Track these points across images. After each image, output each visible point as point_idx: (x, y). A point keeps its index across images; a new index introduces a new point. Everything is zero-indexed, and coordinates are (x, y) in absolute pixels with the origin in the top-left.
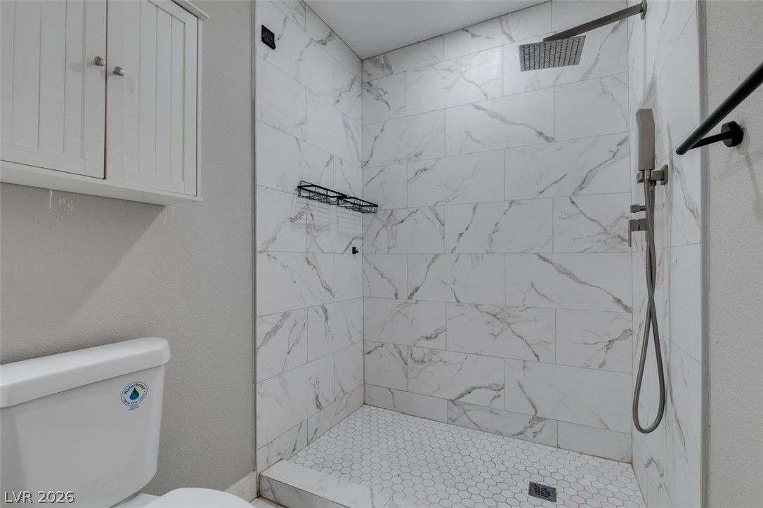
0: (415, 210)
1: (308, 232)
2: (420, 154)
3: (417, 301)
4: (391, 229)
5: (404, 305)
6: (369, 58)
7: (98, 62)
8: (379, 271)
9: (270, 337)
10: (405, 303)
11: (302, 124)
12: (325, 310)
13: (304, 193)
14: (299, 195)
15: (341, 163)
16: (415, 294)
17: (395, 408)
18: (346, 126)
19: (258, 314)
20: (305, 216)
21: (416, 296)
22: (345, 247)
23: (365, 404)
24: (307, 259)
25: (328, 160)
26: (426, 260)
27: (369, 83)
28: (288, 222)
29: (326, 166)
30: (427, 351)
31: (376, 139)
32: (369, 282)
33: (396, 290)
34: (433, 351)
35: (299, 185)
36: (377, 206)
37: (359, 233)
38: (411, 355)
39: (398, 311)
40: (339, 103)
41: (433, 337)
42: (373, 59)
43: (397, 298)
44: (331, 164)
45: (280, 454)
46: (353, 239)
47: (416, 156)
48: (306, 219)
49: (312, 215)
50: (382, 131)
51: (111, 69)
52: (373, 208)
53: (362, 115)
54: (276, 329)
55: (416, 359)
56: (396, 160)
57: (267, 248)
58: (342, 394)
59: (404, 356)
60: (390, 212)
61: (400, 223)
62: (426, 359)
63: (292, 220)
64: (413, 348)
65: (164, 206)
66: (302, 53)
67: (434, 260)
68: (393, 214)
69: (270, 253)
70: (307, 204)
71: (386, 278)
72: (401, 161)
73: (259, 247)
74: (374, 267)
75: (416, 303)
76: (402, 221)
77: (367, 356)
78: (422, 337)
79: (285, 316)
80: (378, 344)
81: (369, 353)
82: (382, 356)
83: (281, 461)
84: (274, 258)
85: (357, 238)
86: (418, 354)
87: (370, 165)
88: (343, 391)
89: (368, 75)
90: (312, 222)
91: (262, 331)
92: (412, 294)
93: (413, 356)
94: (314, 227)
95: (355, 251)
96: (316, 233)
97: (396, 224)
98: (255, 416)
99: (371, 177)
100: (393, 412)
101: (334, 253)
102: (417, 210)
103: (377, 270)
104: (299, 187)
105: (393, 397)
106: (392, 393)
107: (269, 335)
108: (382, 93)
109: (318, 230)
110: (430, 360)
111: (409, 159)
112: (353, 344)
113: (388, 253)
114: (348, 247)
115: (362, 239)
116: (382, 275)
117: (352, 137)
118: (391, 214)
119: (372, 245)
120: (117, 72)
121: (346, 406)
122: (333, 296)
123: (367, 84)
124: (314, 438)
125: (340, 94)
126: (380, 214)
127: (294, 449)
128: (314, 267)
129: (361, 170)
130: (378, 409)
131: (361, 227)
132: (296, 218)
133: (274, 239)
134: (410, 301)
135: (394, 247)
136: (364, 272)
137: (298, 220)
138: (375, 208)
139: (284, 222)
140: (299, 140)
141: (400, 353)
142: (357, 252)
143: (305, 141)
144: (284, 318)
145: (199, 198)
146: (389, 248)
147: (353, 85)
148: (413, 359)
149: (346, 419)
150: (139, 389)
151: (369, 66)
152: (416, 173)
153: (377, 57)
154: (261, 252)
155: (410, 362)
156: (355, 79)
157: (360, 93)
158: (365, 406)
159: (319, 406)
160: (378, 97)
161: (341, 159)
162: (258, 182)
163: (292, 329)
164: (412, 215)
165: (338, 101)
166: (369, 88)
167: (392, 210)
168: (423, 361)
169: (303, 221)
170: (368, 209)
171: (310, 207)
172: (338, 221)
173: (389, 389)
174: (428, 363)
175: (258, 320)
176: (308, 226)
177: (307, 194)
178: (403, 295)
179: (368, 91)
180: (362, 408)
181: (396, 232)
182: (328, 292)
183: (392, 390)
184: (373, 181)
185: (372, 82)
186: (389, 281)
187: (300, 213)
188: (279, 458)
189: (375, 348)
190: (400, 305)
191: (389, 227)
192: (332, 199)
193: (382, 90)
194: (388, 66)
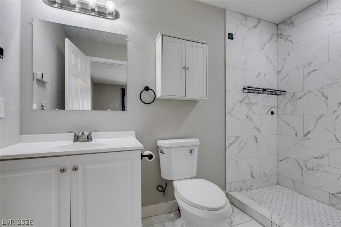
0: (308, 92)
1: (248, 106)
2: (312, 63)
3: (309, 138)
4: (294, 102)
5: (301, 140)
6: (281, 23)
7: (184, 68)
8: (286, 122)
9: (231, 145)
10: (301, 139)
11: (245, 63)
12: (256, 138)
13: (246, 91)
14: (244, 92)
15: (265, 75)
16: (308, 135)
17: (295, 189)
18: (267, 58)
19: (227, 136)
20: (246, 100)
21: (308, 136)
22: (267, 111)
23: (278, 184)
24: (247, 116)
25: (258, 75)
26: (315, 117)
27: (281, 34)
28: (239, 103)
29: (257, 78)
30: (315, 165)
31: (285, 60)
32: (281, 128)
33: (297, 132)
34: (319, 165)
35: (243, 88)
36: (285, 91)
37: (276, 105)
38: (305, 165)
39: (298, 142)
40: (264, 49)
41: (320, 158)
42: (284, 22)
43: (297, 136)
44: (259, 76)
45: (235, 189)
46: (272, 108)
47: (309, 64)
48: (247, 101)
49: (250, 99)
50: (289, 55)
51: (187, 68)
52: (283, 93)
53: (277, 50)
54: (233, 142)
55: (309, 168)
56: (297, 68)
57: (230, 112)
58: (264, 176)
59: (301, 165)
60: (293, 94)
61: (299, 99)
62: (315, 169)
63: (240, 102)
64: (307, 162)
65: (198, 101)
66: (245, 36)
67: (320, 117)
68: (295, 95)
69: (231, 114)
70: (247, 95)
71: (290, 126)
72: (299, 68)
73: (227, 112)
74: (284, 121)
75: (308, 139)
76: (300, 98)
77: (279, 162)
78: (312, 157)
79: (237, 138)
80: (285, 157)
81: (281, 161)
82: (288, 163)
83: (235, 192)
84: (233, 116)
85: (275, 107)
86: (310, 165)
87: (281, 73)
88: (265, 174)
89: (281, 30)
90: (250, 102)
91: (228, 142)
92: (306, 135)
93: (307, 166)
94: (251, 104)
95: (272, 113)
96: (251, 106)
97: (296, 100)
98: (226, 172)
99: (282, 78)
100: (294, 191)
101: (261, 114)
102: (309, 92)
103: (285, 122)
104: (243, 89)
105: (294, 184)
106: (294, 182)
107: (231, 144)
108: (288, 37)
109: (252, 105)
110: (318, 170)
111: (304, 67)
112: (271, 155)
113: (292, 114)
114: (268, 112)
115: (277, 107)
116: (288, 125)
117: (271, 62)
118: (294, 95)
119: (283, 110)
120: (188, 69)
121: (267, 181)
122: (260, 132)
123: (280, 35)
124: (250, 189)
125: (264, 45)
126: (287, 95)
127: (241, 190)
128: (251, 120)
129: (277, 75)
130: (285, 188)
131: (277, 102)
132: (242, 101)
133: (233, 109)
134: (304, 138)
135: (295, 111)
136: (278, 123)
137: (243, 102)
138: (284, 92)
139: (237, 103)
140: (244, 70)
141: (299, 163)
142: (274, 113)
143: (246, 70)
144: (237, 139)
145: (207, 98)
146: (292, 111)
147: (272, 38)
148: (306, 167)
149: (267, 187)
150: (192, 150)
151: (281, 27)
152: (309, 73)
153: (286, 21)
154: (228, 114)
155: (304, 168)
156: (273, 35)
157: (276, 40)
158: (278, 185)
159: (252, 176)
160: (286, 39)
161: (265, 73)
162: (227, 90)
163: (240, 143)
164: (306, 95)
165: (263, 48)
166: (281, 37)
167: (294, 93)
168: (313, 170)
169: (246, 101)
170: (279, 93)
171: (249, 96)
172: (263, 100)
173: (292, 180)
174: (316, 171)
175: (227, 138)
176: (247, 103)
177: (247, 91)
178: (301, 135)
179: (281, 38)
180: (276, 185)
181: (297, 104)
182: (257, 131)
183: (294, 181)
184: (283, 80)
185: (282, 33)
186: (292, 127)
187: (244, 99)
188: (235, 190)
189: (284, 159)
190: (299, 140)
191: (292, 101)
192: (260, 92)
193: (288, 35)
194: (292, 23)
